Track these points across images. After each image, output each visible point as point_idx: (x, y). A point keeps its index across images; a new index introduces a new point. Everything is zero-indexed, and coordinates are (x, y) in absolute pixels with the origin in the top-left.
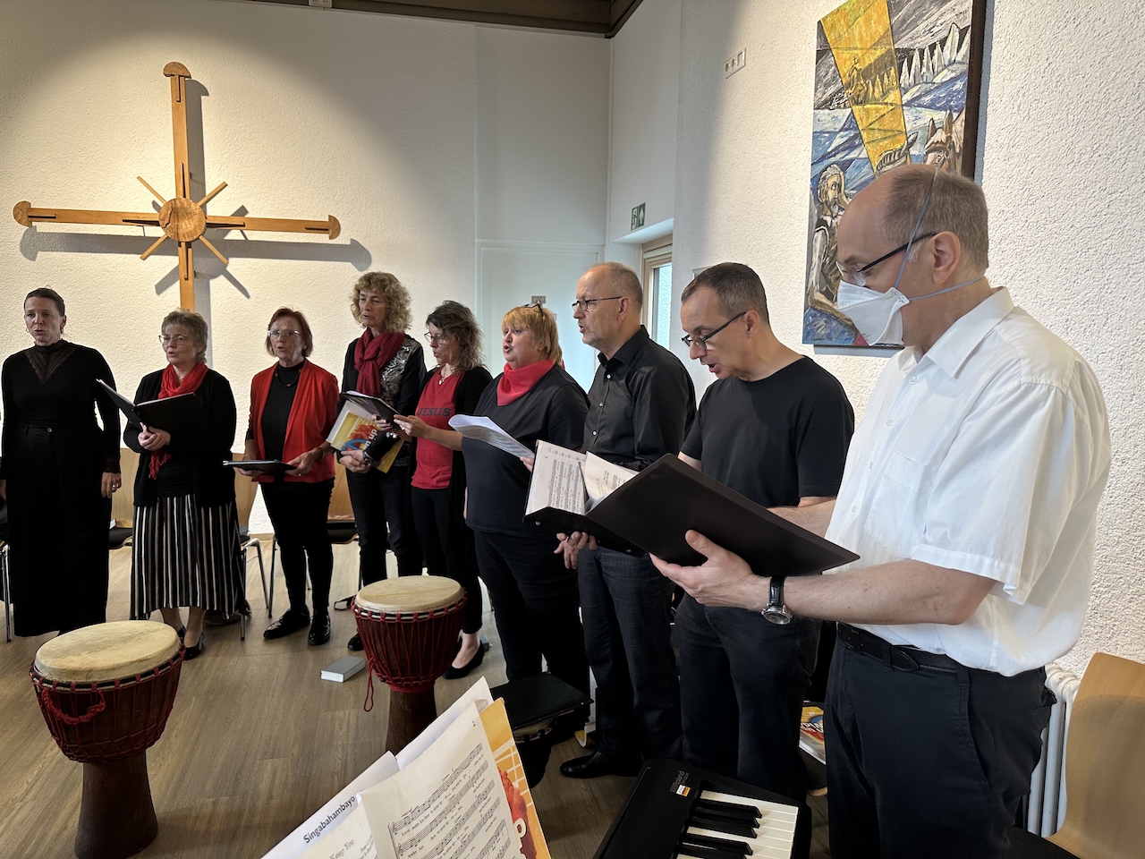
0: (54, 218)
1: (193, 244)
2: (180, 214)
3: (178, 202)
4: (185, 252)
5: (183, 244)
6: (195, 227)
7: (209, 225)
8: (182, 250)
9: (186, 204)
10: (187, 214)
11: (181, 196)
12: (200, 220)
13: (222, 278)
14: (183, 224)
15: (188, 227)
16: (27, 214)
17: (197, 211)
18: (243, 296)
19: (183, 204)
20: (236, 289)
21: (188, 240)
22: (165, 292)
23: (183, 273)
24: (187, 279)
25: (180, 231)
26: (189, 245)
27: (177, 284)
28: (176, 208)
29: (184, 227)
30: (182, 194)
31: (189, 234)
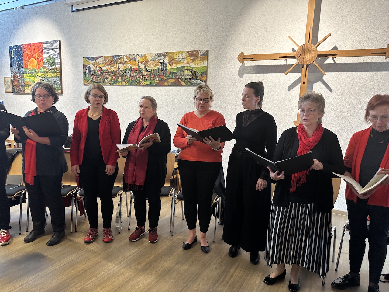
0: (252, 58)
1: (309, 66)
2: (306, 51)
3: (305, 46)
4: (305, 70)
5: (305, 66)
6: (312, 57)
7: (319, 56)
8: (304, 70)
9: (309, 46)
10: (309, 51)
11: (308, 43)
12: (315, 54)
13: (320, 83)
14: (307, 56)
15: (308, 57)
16: (243, 58)
17: (314, 49)
18: (329, 91)
19: (308, 47)
20: (326, 88)
21: (308, 64)
22: (292, 90)
23: (303, 81)
24: (304, 83)
25: (305, 60)
26: (307, 66)
27: (299, 86)
28: (304, 49)
29: (307, 58)
30: (308, 41)
31: (309, 61)
